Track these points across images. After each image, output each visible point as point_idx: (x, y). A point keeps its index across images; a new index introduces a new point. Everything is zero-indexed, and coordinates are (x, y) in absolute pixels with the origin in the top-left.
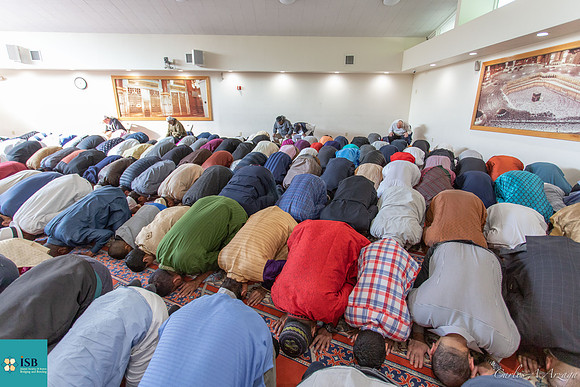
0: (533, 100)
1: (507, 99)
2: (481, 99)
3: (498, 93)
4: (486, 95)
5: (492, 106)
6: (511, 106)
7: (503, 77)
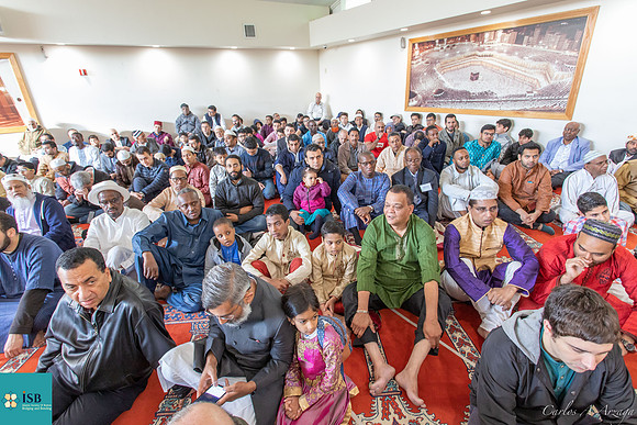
0: (472, 79)
1: (443, 78)
2: (413, 78)
3: (431, 72)
4: (417, 75)
5: (426, 86)
6: (448, 85)
7: (435, 55)
